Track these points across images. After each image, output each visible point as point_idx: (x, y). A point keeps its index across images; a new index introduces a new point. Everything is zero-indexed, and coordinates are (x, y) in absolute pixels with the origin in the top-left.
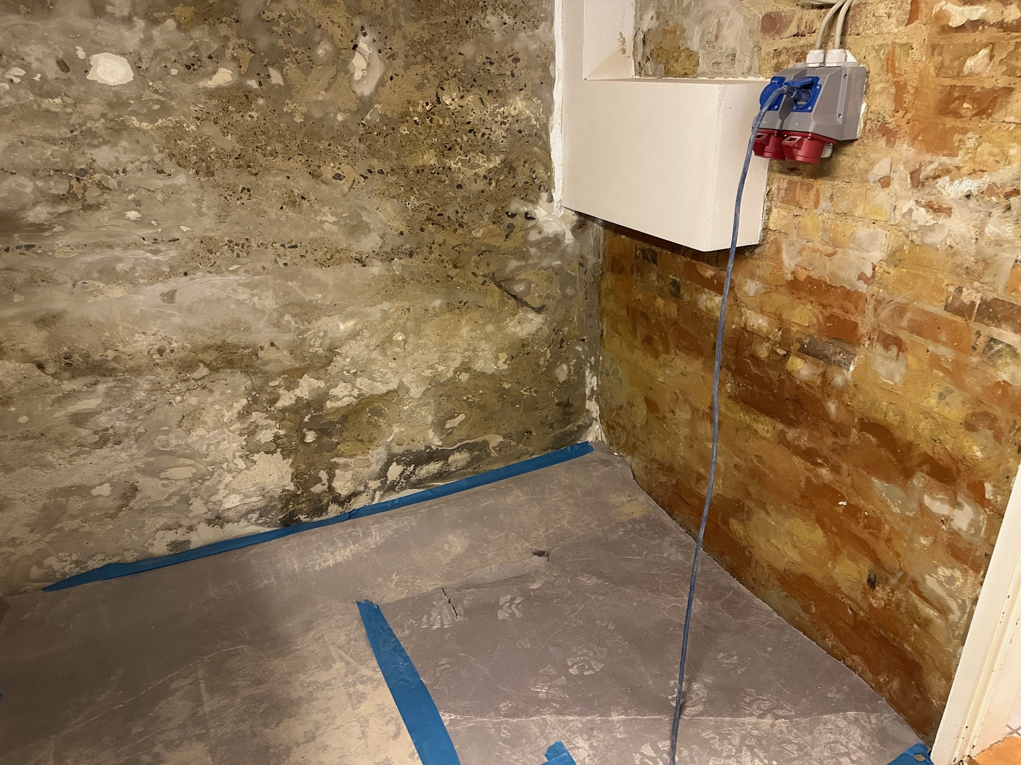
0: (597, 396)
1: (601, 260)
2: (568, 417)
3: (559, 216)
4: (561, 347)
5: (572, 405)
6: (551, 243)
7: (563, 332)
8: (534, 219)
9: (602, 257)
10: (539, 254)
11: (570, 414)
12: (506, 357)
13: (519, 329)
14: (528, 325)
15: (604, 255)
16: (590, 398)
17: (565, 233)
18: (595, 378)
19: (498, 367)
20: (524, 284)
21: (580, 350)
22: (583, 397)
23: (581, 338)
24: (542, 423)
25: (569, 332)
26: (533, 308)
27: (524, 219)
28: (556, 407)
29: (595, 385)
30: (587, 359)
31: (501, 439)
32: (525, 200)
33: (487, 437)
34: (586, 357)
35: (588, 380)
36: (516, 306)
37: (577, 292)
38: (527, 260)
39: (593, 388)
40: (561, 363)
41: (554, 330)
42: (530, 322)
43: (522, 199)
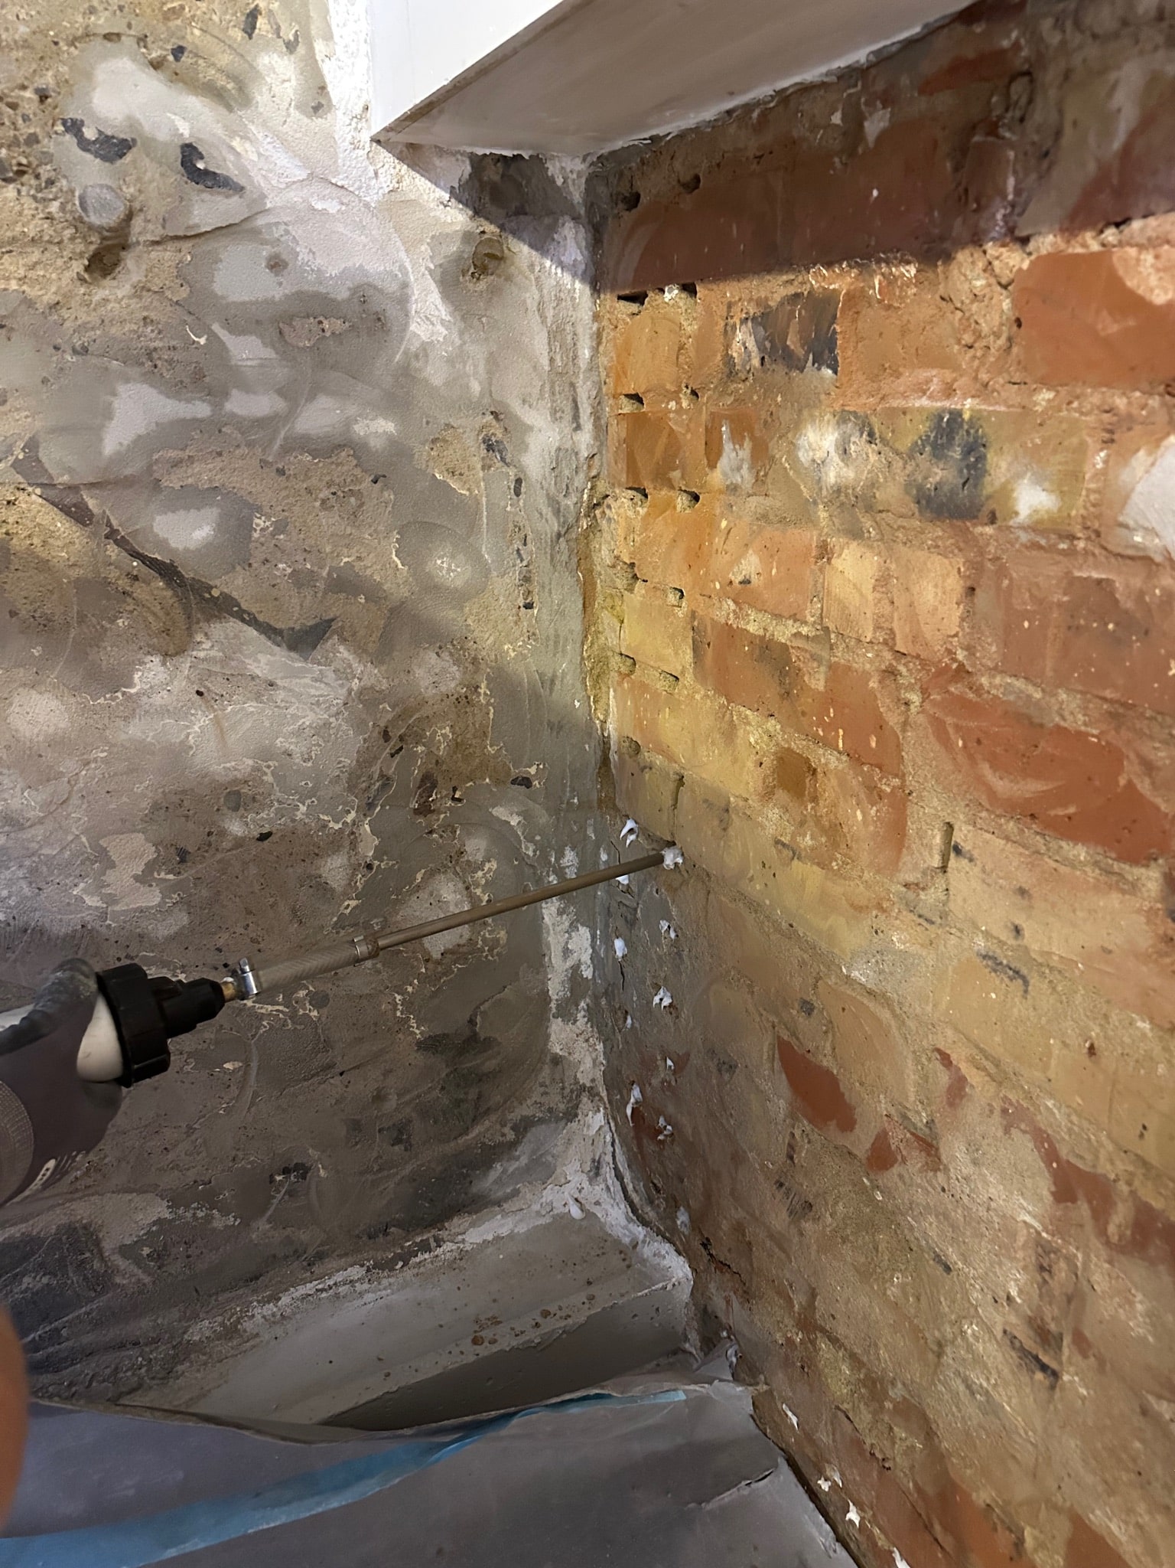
0: (596, 998)
1: (585, 440)
2: (473, 1094)
3: (372, 198)
4: (425, 810)
5: (488, 1043)
6: (338, 325)
7: (430, 743)
8: (239, 189)
9: (587, 424)
10: (282, 373)
11: (481, 1078)
12: (150, 853)
13: (200, 722)
14: (251, 706)
15: (597, 417)
16: (566, 1012)
17: (405, 285)
18: (584, 932)
19: (111, 900)
20: (211, 513)
21: (514, 821)
22: (539, 1009)
23: (515, 772)
24: (356, 1126)
25: (457, 746)
26: (269, 631)
27: (176, 176)
28: (418, 1059)
29: (586, 957)
30: (544, 857)
31: (161, 1210)
32: (176, 77)
33: (82, 1211)
34: (543, 849)
35: (554, 941)
36: (178, 613)
37: (487, 573)
38: (216, 394)
39: (576, 969)
40: (431, 874)
41: (386, 735)
42: (258, 697)
43: (157, 65)
